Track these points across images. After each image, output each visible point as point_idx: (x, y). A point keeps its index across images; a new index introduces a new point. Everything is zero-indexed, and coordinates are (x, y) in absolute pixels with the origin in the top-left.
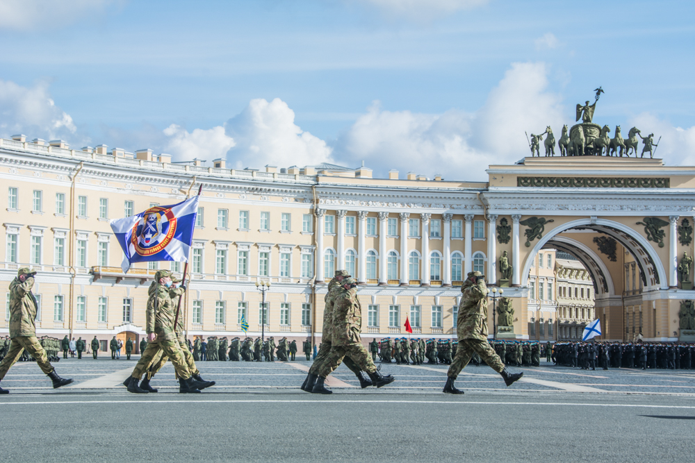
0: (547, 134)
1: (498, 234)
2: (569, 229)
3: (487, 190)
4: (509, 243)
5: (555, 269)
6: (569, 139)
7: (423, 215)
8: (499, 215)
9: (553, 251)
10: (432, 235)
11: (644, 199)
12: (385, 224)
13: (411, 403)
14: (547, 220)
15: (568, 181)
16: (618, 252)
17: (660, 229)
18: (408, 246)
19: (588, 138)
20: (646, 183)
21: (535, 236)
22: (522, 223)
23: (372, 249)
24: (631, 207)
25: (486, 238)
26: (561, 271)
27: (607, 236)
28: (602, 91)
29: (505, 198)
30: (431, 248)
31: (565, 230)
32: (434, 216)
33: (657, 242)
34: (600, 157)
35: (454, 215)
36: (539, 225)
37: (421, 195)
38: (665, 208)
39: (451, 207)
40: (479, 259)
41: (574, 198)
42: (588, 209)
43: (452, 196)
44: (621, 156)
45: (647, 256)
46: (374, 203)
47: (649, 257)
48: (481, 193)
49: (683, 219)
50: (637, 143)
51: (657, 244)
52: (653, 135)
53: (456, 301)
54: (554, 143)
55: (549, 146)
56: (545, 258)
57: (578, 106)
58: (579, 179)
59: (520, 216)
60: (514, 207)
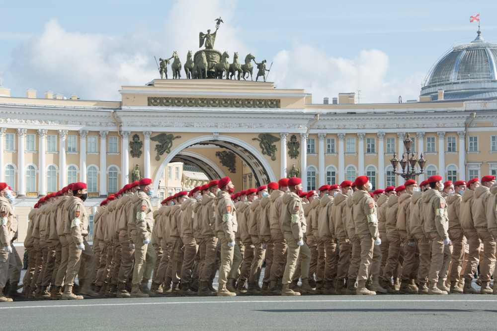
0: (173, 58)
1: (131, 149)
2: (195, 144)
3: (121, 109)
4: (141, 157)
5: (183, 180)
6: (193, 64)
7: (60, 131)
8: (132, 132)
9: (180, 164)
10: (68, 150)
11: (259, 118)
12: (23, 140)
13: (46, 308)
14: (175, 136)
15: (193, 102)
16: (237, 165)
17: (272, 144)
18: (46, 160)
19: (210, 63)
20: (260, 103)
21: (164, 151)
22: (152, 139)
23: (11, 163)
24: (248, 124)
25: (120, 153)
26: (188, 182)
27: (228, 151)
28: (222, 21)
29: (137, 116)
30: (68, 162)
31: (191, 146)
32: (71, 132)
33: (270, 155)
34: (221, 80)
35: (90, 131)
36: (168, 141)
37: (58, 112)
38: (277, 125)
39: (87, 124)
40: (113, 172)
41: (199, 117)
42: (211, 126)
43: (87, 114)
44: (239, 79)
45: (262, 168)
46: (13, 120)
47: (264, 169)
48: (115, 112)
49: (292, 135)
50: (252, 68)
51: (270, 157)
52: (265, 61)
53: (92, 211)
54: (181, 67)
55: (176, 70)
56: (174, 171)
57: (201, 34)
58: (202, 100)
59: (151, 133)
60: (145, 124)
